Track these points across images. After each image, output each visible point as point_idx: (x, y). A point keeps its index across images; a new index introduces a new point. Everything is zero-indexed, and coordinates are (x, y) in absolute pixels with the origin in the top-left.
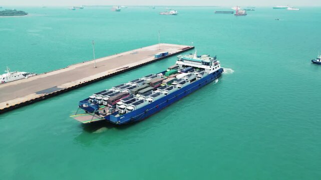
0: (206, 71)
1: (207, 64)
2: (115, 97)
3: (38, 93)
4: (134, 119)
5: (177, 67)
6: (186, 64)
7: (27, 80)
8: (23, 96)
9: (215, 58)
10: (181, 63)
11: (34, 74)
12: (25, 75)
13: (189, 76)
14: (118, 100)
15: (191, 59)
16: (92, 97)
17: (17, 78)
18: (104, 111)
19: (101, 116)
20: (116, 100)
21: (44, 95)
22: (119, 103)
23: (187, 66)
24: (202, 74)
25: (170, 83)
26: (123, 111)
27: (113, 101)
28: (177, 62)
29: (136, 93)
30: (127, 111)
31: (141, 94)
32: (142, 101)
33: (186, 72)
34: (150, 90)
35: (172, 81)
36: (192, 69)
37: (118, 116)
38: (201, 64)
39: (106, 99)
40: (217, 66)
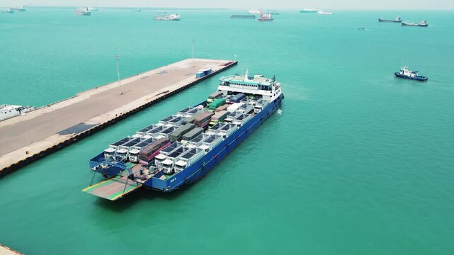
0: (264, 98)
1: (266, 88)
2: (150, 147)
3: (62, 133)
4: (190, 180)
5: (220, 95)
6: (233, 90)
9: (274, 79)
10: (227, 88)
11: (32, 108)
12: (19, 110)
13: (244, 106)
14: (155, 151)
15: (241, 81)
16: (110, 150)
18: (142, 173)
19: (139, 181)
20: (153, 152)
21: (73, 135)
22: (159, 157)
23: (236, 93)
24: (261, 103)
25: (223, 119)
26: (169, 170)
27: (149, 155)
28: (220, 88)
29: (180, 138)
30: (175, 168)
31: (189, 139)
32: (194, 151)
33: (238, 101)
34: (200, 133)
35: (225, 116)
36: (244, 97)
37: (163, 178)
38: (257, 88)
39: (135, 151)
40: (277, 91)
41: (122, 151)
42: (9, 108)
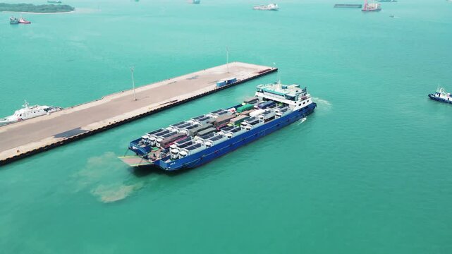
0: (290, 107)
1: (292, 99)
2: (169, 139)
3: (56, 136)
4: (187, 166)
5: (255, 101)
6: (267, 97)
7: (49, 116)
8: (39, 140)
9: (304, 91)
10: (261, 95)
11: (58, 109)
12: (46, 110)
13: (266, 113)
14: (171, 142)
15: (274, 89)
16: (145, 137)
17: (37, 114)
18: (154, 156)
19: (150, 160)
20: (170, 142)
22: (172, 146)
23: (268, 100)
24: (283, 111)
25: (238, 123)
26: (175, 156)
27: (166, 144)
28: (257, 94)
29: (195, 134)
30: (180, 156)
31: (201, 136)
32: (199, 145)
33: (264, 108)
34: (212, 132)
35: (242, 120)
36: (273, 104)
37: (169, 161)
38: (284, 98)
39: (159, 140)
40: (306, 101)
41: (151, 139)
42: (39, 108)
